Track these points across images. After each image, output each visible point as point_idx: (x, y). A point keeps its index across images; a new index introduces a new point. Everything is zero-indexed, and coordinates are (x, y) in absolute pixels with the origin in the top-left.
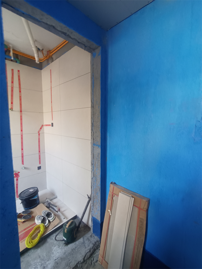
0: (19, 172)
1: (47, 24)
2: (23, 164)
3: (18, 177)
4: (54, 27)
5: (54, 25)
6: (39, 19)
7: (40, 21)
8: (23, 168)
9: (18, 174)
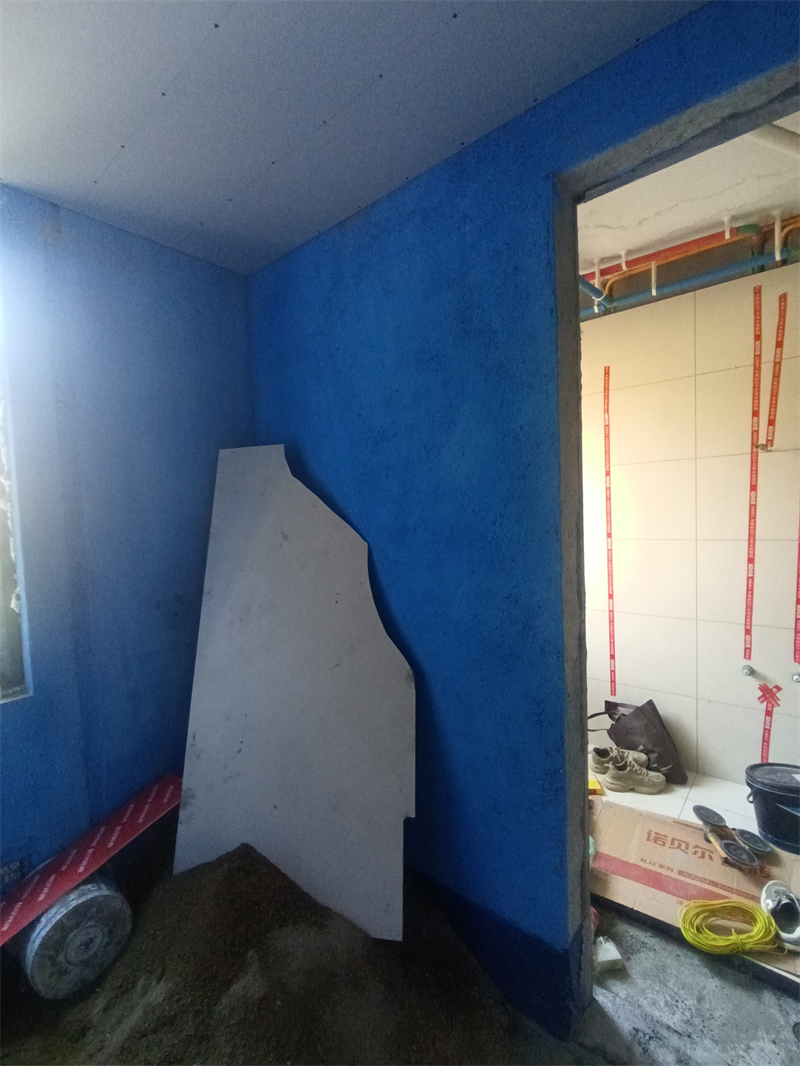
0: (780, 686)
1: (705, 132)
3: (772, 707)
4: (732, 117)
5: (726, 112)
8: (795, 677)
9: (774, 694)
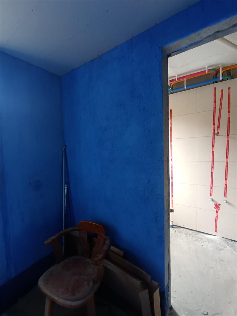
0: (220, 204)
2: (226, 197)
3: (218, 210)
4: (218, 32)
5: (216, 30)
6: (200, 40)
7: (201, 40)
8: (225, 201)
9: (219, 206)
